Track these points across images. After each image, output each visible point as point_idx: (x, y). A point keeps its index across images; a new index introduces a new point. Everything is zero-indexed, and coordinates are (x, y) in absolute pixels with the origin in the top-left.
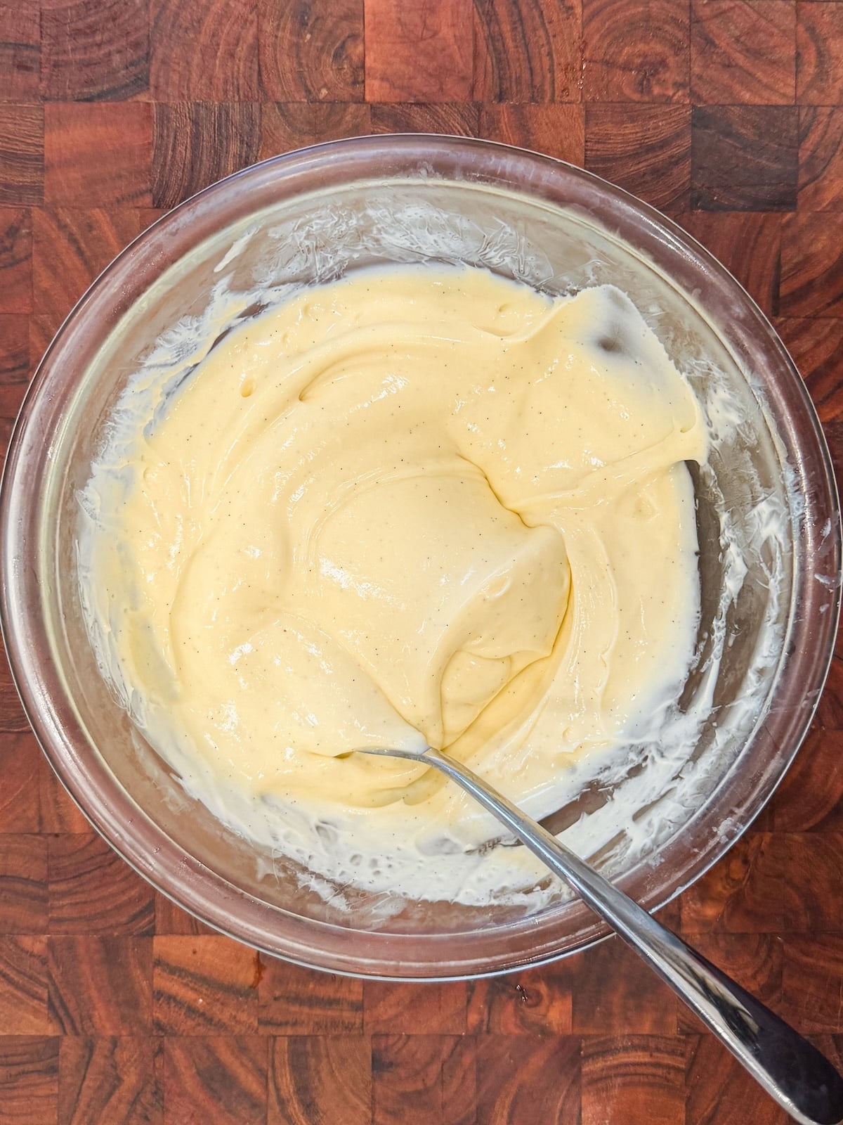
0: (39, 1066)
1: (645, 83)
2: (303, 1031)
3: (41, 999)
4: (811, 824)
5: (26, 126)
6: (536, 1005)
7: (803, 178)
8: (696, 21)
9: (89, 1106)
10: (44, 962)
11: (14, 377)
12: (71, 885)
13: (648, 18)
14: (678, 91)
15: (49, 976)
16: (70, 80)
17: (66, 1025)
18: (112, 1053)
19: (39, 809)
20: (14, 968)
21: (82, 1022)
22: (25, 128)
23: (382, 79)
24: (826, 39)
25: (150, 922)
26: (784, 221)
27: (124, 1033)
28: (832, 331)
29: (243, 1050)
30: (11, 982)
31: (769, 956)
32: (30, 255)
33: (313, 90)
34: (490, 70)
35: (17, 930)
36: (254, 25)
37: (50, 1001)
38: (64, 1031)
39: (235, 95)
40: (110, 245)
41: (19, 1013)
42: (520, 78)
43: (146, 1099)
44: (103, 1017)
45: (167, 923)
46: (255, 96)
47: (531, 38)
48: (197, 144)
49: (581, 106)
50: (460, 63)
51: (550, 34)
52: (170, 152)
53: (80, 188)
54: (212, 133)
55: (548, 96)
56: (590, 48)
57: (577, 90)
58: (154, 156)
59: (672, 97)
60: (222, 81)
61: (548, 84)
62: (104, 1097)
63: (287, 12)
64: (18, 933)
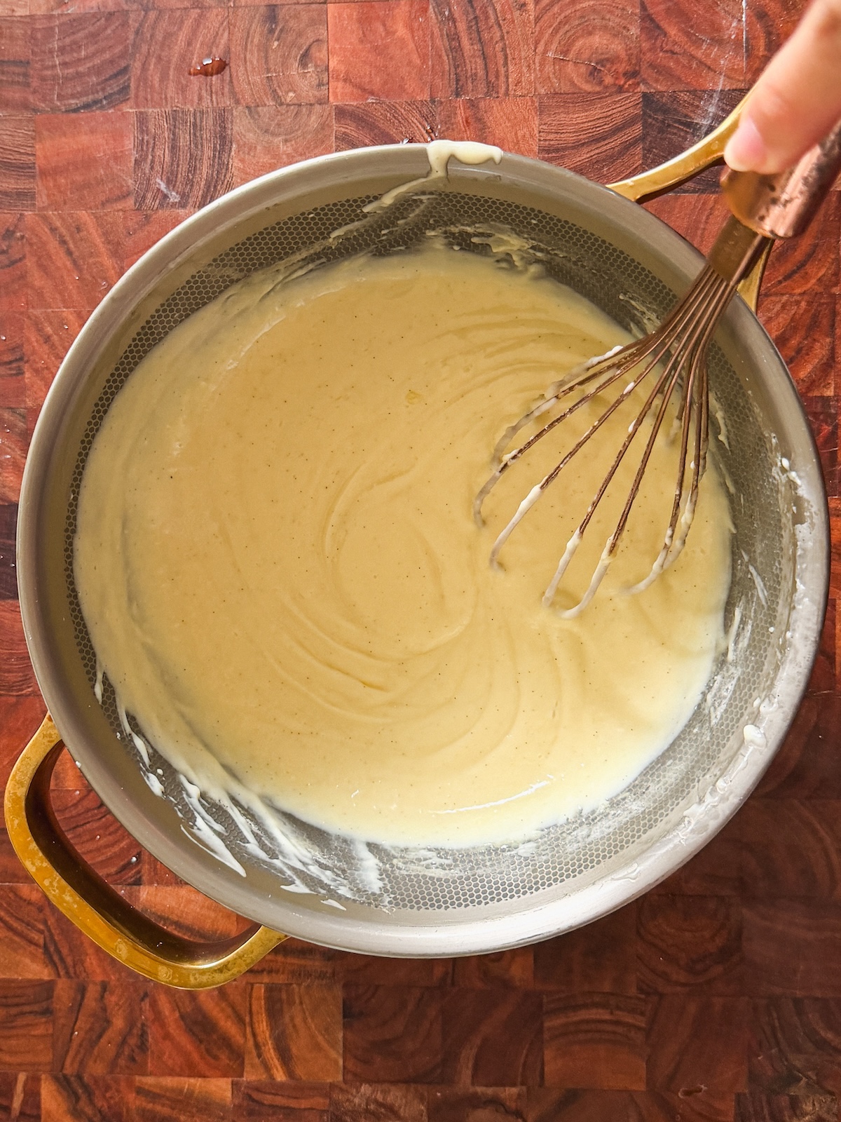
0: (36, 1008)
2: (280, 979)
3: (36, 945)
5: (19, 137)
6: (498, 960)
11: (10, 369)
14: (628, 80)
15: (45, 922)
17: (60, 970)
18: (102, 997)
20: (13, 916)
21: (74, 967)
22: (19, 139)
23: (345, 80)
27: (113, 978)
28: (783, 307)
30: (10, 928)
31: (727, 918)
32: (24, 257)
33: (280, 94)
34: (447, 68)
35: (16, 880)
36: (226, 34)
37: (46, 947)
38: (59, 975)
39: (209, 101)
40: (96, 246)
41: (18, 958)
42: (476, 74)
43: (133, 1041)
44: (94, 962)
45: (152, 874)
46: (227, 102)
47: (486, 36)
48: (174, 148)
49: (534, 98)
50: (418, 62)
51: (505, 31)
52: (150, 157)
53: (69, 193)
54: (188, 137)
55: (502, 90)
56: (542, 43)
57: (530, 83)
58: (136, 160)
59: (623, 86)
60: (196, 89)
61: (502, 79)
62: (94, 1037)
63: (256, 21)
64: (18, 882)
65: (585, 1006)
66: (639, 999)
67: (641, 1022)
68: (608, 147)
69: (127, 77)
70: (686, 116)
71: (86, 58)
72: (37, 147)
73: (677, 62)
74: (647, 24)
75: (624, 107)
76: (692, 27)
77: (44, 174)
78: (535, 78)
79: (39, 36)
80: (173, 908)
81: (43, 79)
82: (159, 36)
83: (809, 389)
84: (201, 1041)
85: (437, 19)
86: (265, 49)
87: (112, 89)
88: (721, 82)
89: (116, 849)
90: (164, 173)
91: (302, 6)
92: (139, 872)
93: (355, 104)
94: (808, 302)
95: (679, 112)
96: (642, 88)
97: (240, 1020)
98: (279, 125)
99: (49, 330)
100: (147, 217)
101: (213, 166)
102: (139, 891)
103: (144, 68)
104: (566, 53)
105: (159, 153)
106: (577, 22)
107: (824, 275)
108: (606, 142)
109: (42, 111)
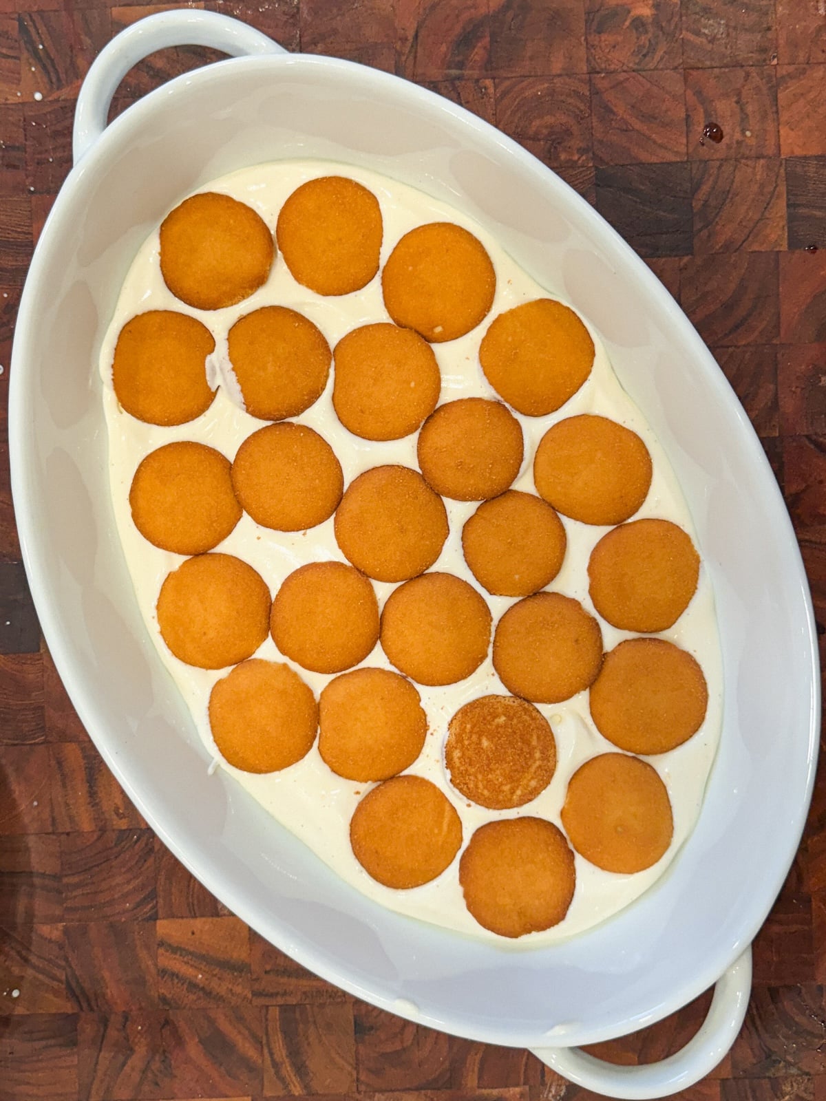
0: (60, 1040)
1: (552, 150)
2: (292, 1001)
3: (60, 981)
5: (16, 217)
7: (698, 225)
8: (596, 92)
9: (105, 1075)
10: (61, 947)
12: (82, 878)
13: (552, 93)
14: (582, 155)
15: (66, 959)
16: (52, 175)
17: (82, 1004)
18: (124, 1026)
19: (52, 811)
21: (96, 999)
22: (15, 219)
24: (713, 101)
25: (152, 908)
26: (682, 264)
27: (133, 1008)
29: (240, 1019)
37: (68, 983)
38: (82, 1009)
43: (155, 1067)
44: (115, 994)
45: (167, 909)
56: (503, 122)
59: (577, 161)
62: (118, 1066)
75: (580, 181)
84: (221, 1063)
89: (131, 886)
92: (154, 907)
94: (751, 352)
97: (257, 1041)
102: (156, 926)
106: (533, 104)
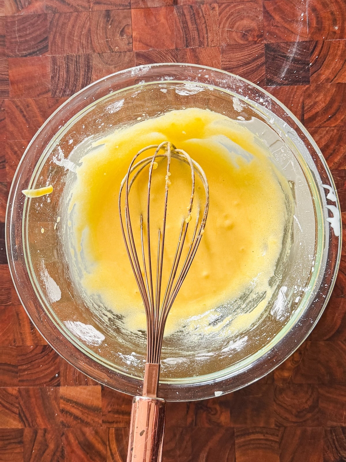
0: (16, 441)
1: (245, 36)
4: (327, 337)
5: (2, 68)
6: (215, 414)
9: (36, 457)
10: (17, 398)
14: (259, 38)
15: (19, 404)
17: (26, 424)
18: (44, 435)
19: (14, 336)
20: (5, 401)
21: (32, 422)
23: (139, 41)
26: (305, 88)
28: (327, 132)
30: (4, 406)
31: (312, 393)
32: (5, 118)
33: (112, 48)
34: (182, 35)
35: (6, 385)
36: (89, 23)
37: (19, 414)
38: (25, 426)
39: (82, 51)
40: (35, 113)
41: (8, 419)
42: (194, 38)
43: (58, 454)
44: (41, 420)
45: (65, 381)
46: (90, 51)
47: (198, 21)
48: (68, 71)
49: (219, 47)
50: (170, 33)
51: (206, 19)
52: (58, 75)
53: (23, 91)
54: (74, 66)
55: (206, 44)
56: (222, 23)
57: (217, 41)
58: (52, 77)
59: (256, 41)
60: (77, 46)
61: (206, 39)
62: (41, 453)
63: (101, 17)
64: (7, 386)
65: (253, 433)
66: (276, 429)
67: (277, 439)
68: (251, 67)
69: (47, 42)
70: (284, 53)
71: (30, 34)
72: (9, 72)
73: (279, 30)
74: (266, 15)
75: (257, 50)
76: (285, 15)
77: (12, 83)
78: (220, 39)
79: (9, 24)
80: (74, 396)
81: (11, 43)
82: (60, 24)
83: (339, 166)
84: (88, 453)
85: (177, 14)
86: (105, 29)
87: (41, 47)
88: (298, 38)
89: (49, 371)
90: (64, 82)
91: (120, 11)
92: (59, 381)
93: (144, 51)
94: (337, 130)
95: (280, 52)
96: (265, 42)
97: (104, 443)
98: (112, 61)
99: (16, 149)
100: (57, 100)
101: (85, 78)
102: (59, 389)
103: (54, 38)
104: (232, 28)
105: (61, 73)
106: (236, 15)
107: (344, 118)
108: (250, 65)
109: (11, 57)
